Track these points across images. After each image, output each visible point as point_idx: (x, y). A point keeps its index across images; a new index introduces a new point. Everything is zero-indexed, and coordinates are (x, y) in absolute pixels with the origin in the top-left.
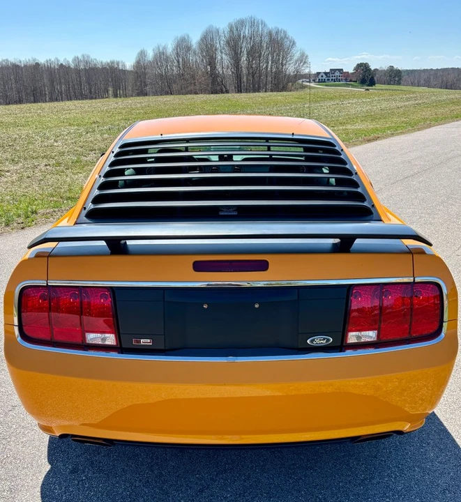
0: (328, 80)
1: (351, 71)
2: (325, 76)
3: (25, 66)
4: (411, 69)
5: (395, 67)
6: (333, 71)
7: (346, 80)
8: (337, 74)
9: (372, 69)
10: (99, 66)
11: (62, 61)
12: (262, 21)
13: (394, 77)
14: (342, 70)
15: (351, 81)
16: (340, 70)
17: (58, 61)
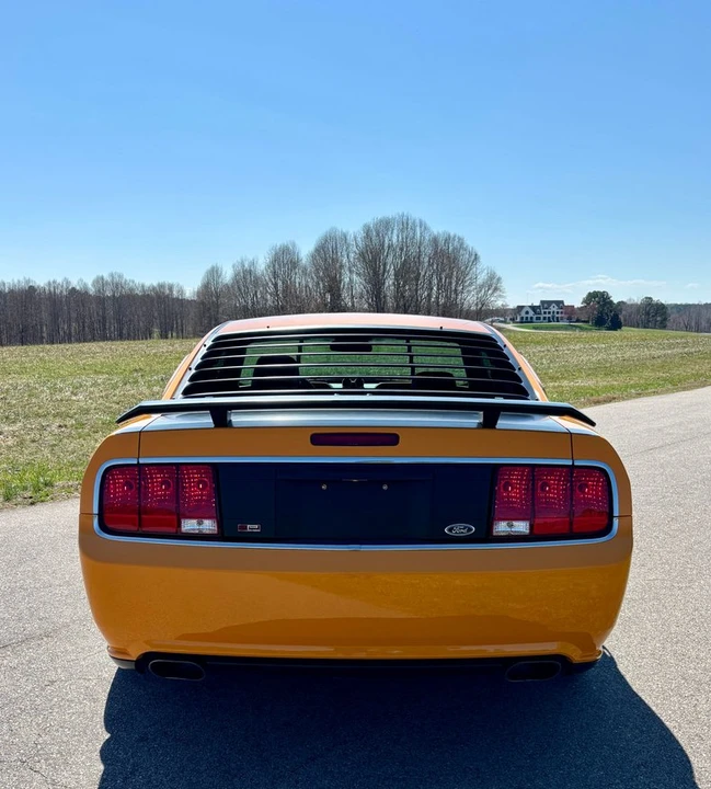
0: (538, 318)
1: (578, 304)
2: (531, 313)
3: (11, 291)
4: (684, 303)
5: (655, 299)
6: (546, 304)
7: (570, 319)
8: (554, 308)
9: (615, 302)
10: (138, 292)
11: (75, 283)
12: (421, 223)
13: (654, 315)
14: (562, 302)
15: (578, 321)
16: (559, 303)
17: (68, 283)
